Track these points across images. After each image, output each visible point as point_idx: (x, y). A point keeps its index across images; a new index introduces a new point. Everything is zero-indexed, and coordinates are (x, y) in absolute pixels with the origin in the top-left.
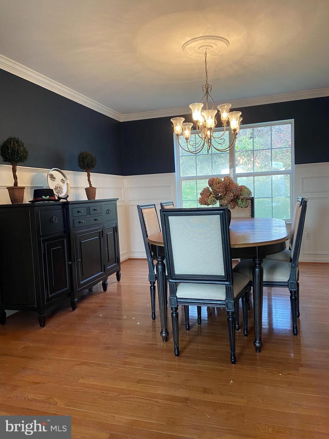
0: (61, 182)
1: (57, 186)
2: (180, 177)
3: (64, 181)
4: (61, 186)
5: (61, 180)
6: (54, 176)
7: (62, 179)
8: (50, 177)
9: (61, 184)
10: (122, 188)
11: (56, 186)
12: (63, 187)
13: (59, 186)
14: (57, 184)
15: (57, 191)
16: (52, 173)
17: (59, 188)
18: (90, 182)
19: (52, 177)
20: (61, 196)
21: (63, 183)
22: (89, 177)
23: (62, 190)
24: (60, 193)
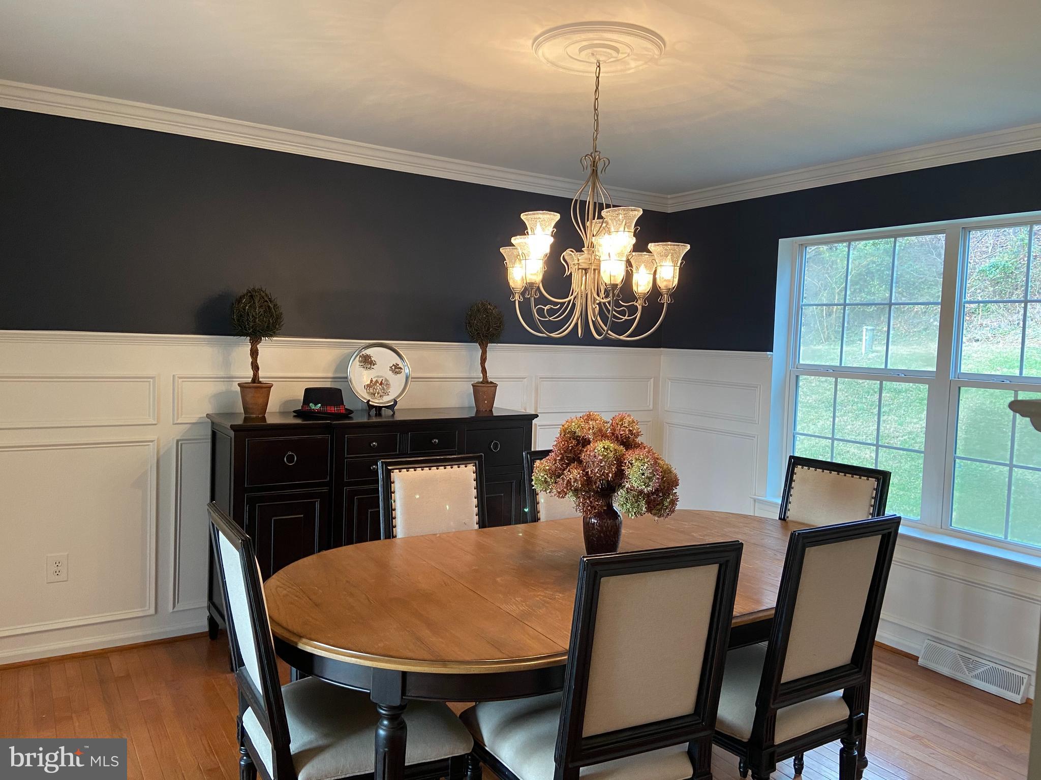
0: (391, 372)
1: (375, 380)
2: (797, 366)
3: (401, 368)
4: (386, 380)
5: (391, 367)
6: (373, 359)
7: (393, 365)
8: (360, 362)
9: (390, 375)
10: (652, 378)
11: (371, 381)
12: (391, 382)
13: (381, 379)
14: (378, 377)
15: (371, 391)
16: (369, 352)
17: (381, 384)
18: (484, 371)
19: (367, 362)
20: (381, 401)
21: (397, 373)
22: (483, 360)
23: (388, 388)
24: (381, 396)
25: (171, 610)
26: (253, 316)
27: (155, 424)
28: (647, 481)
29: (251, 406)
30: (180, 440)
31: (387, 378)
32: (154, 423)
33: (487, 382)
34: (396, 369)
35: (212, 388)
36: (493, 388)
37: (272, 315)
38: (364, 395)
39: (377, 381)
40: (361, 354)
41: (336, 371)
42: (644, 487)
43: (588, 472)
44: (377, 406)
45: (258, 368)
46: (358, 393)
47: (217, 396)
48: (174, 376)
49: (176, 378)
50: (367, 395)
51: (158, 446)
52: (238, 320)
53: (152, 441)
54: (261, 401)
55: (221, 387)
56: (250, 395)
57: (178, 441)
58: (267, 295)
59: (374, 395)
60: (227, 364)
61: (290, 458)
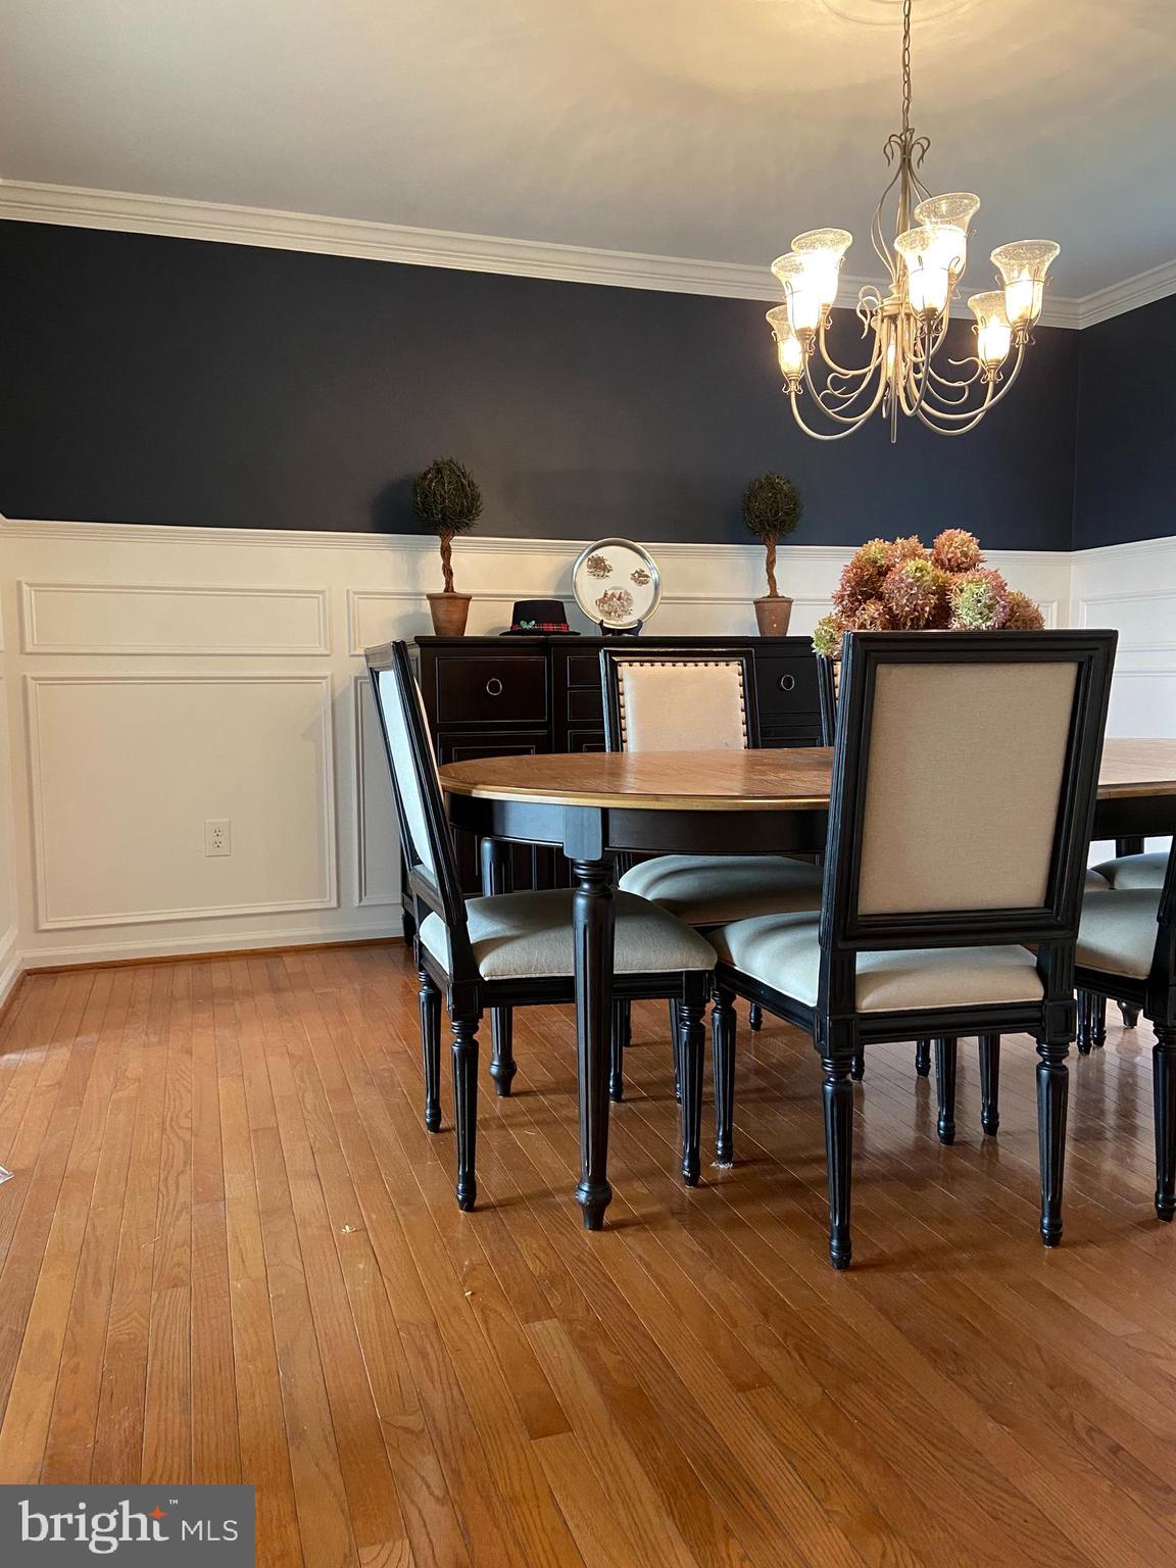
0: (633, 582)
1: (610, 593)
3: (647, 576)
4: (627, 594)
5: (633, 574)
6: (607, 563)
7: (637, 572)
8: (589, 568)
9: (632, 587)
11: (606, 594)
12: (634, 596)
13: (619, 592)
14: (614, 588)
15: (606, 608)
16: (599, 553)
17: (619, 599)
18: (772, 580)
19: (599, 567)
20: (620, 623)
21: (642, 583)
22: (771, 564)
23: (630, 604)
24: (619, 616)
25: (356, 904)
26: (441, 495)
27: (327, 656)
28: (986, 611)
29: (444, 625)
30: (361, 678)
31: (629, 591)
32: (327, 653)
33: (777, 597)
34: (640, 577)
35: (397, 609)
36: (786, 604)
37: (466, 496)
38: (596, 615)
39: (613, 595)
40: (590, 556)
41: (559, 586)
42: (980, 621)
43: (891, 609)
44: (614, 629)
45: (451, 573)
46: (588, 612)
47: (402, 620)
48: (348, 591)
49: (351, 594)
50: (599, 613)
51: (332, 685)
52: (423, 504)
53: (324, 678)
54: (456, 617)
55: (408, 607)
56: (443, 607)
57: (356, 679)
58: (459, 469)
59: (610, 613)
60: (414, 575)
61: (495, 687)
